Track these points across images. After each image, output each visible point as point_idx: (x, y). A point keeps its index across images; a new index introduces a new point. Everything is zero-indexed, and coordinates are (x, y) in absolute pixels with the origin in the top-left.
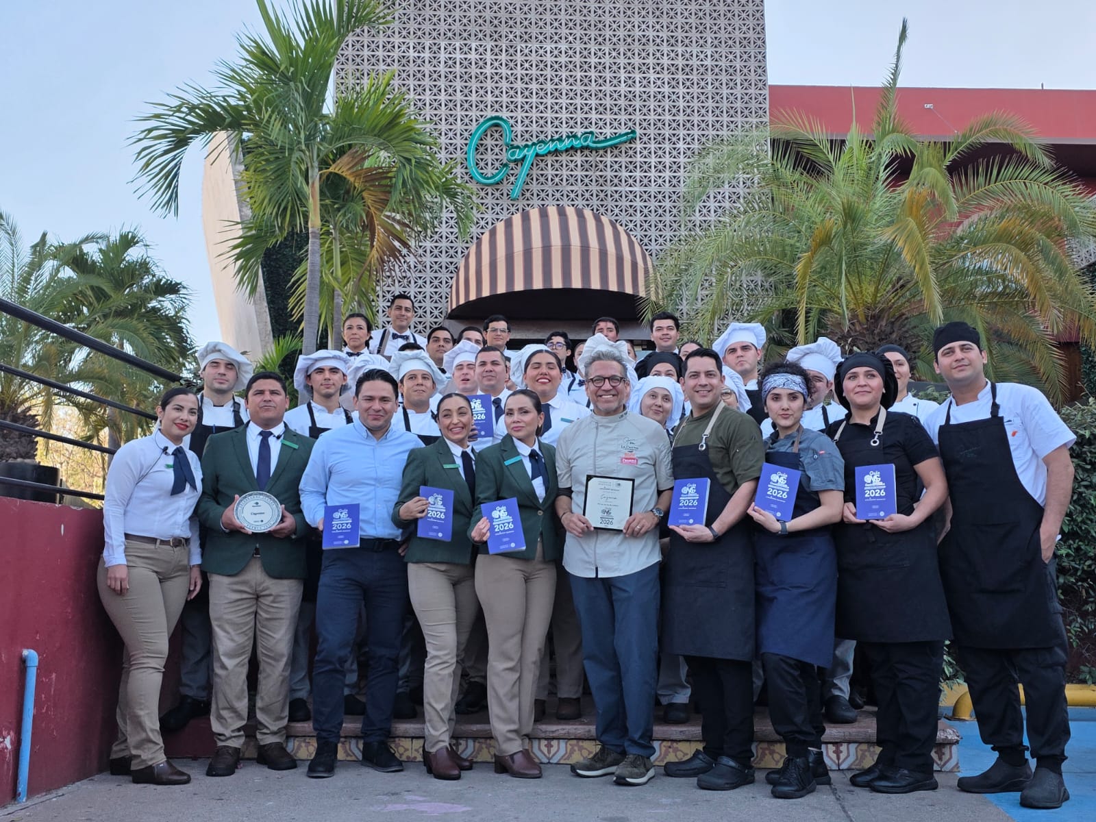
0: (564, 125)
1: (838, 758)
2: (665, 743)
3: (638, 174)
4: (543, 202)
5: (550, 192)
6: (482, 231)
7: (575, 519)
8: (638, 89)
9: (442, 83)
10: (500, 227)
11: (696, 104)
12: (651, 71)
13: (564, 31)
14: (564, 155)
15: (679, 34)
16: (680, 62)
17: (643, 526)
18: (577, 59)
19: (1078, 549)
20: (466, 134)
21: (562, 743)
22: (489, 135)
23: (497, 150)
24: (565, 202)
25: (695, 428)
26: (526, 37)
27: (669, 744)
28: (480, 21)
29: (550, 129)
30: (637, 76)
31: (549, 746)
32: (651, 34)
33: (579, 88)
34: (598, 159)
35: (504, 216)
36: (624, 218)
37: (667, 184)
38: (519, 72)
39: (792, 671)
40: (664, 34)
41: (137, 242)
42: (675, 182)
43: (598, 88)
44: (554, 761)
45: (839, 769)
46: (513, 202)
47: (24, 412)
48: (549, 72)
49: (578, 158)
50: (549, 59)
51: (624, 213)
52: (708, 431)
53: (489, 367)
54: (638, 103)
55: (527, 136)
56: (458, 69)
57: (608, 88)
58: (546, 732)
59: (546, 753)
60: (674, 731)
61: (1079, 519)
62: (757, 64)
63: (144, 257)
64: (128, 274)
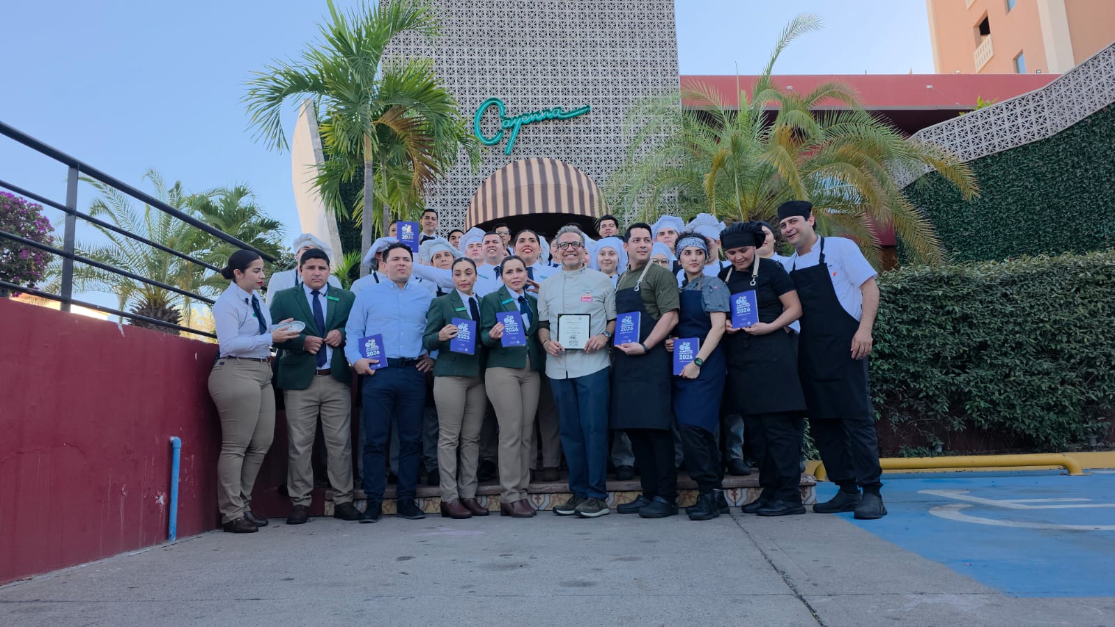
0: (541, 103)
1: (735, 499)
2: (617, 493)
3: (592, 135)
4: (527, 156)
5: (532, 149)
6: (486, 177)
7: (552, 344)
8: (590, 77)
9: (456, 76)
10: (499, 173)
11: (630, 87)
12: (599, 65)
13: (538, 39)
14: (541, 123)
15: (618, 39)
16: (619, 59)
17: (598, 345)
18: (548, 58)
19: (895, 365)
20: (473, 111)
21: (547, 496)
22: (489, 111)
23: (494, 121)
24: (543, 156)
25: (633, 277)
26: (512, 43)
27: (620, 493)
28: (481, 33)
29: (530, 106)
30: (590, 69)
31: (538, 499)
32: (598, 39)
33: (550, 77)
34: (565, 126)
35: (501, 166)
36: (583, 166)
37: (613, 142)
38: (508, 67)
39: (699, 435)
40: (608, 39)
41: (247, 193)
42: (617, 140)
43: (563, 77)
44: (542, 508)
45: (736, 506)
46: (507, 157)
47: (170, 308)
48: (529, 67)
49: (551, 125)
50: (529, 58)
51: (583, 163)
52: (641, 279)
53: (491, 244)
54: (590, 87)
55: (515, 111)
56: (466, 66)
57: (570, 77)
58: (536, 489)
59: (536, 503)
60: (623, 485)
61: (896, 345)
62: (671, 59)
63: (252, 204)
64: (241, 214)
